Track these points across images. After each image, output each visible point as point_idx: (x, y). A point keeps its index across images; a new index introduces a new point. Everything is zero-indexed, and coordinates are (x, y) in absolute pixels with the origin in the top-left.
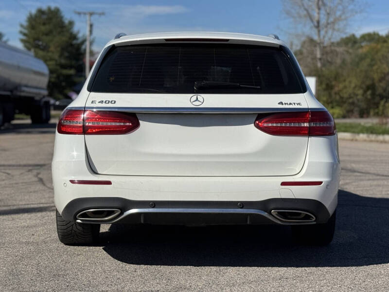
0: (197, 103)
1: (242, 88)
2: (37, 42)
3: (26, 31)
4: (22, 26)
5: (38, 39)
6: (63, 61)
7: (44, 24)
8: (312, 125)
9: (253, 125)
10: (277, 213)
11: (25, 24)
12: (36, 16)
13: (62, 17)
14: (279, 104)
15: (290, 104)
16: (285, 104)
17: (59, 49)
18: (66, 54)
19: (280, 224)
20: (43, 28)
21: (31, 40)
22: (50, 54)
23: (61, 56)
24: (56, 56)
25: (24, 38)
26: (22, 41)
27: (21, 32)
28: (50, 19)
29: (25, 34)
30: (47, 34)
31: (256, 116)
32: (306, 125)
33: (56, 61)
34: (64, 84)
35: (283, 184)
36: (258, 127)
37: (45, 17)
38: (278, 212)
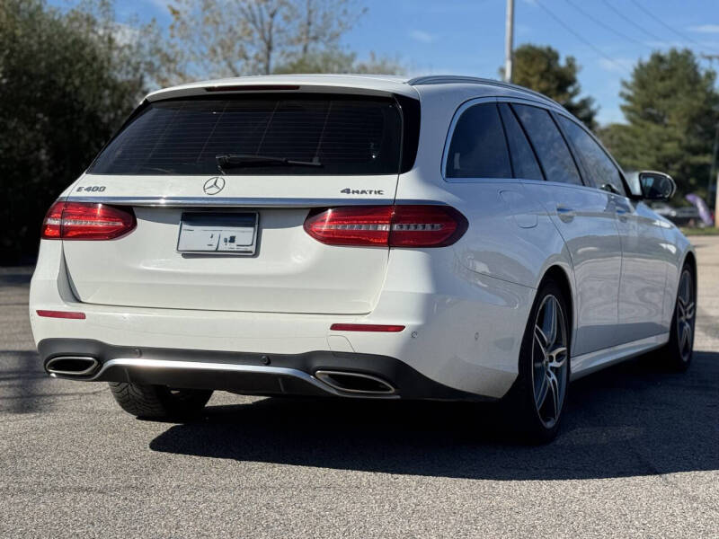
0: (214, 190)
1: (292, 165)
2: (650, 110)
3: (630, 93)
4: (624, 84)
5: (651, 105)
6: (695, 142)
7: (662, 79)
8: (396, 227)
9: (302, 227)
10: (327, 376)
11: (630, 79)
12: (649, 67)
13: (695, 67)
14: (342, 192)
15: (363, 192)
16: (353, 192)
17: (685, 120)
18: (700, 129)
19: (337, 397)
20: (660, 86)
21: (639, 108)
22: (670, 130)
23: (688, 132)
24: (680, 133)
25: (628, 104)
26: (624, 108)
27: (622, 95)
28: (672, 70)
29: (628, 98)
30: (666, 96)
31: (308, 212)
32: (385, 228)
33: (680, 141)
34: (692, 181)
35: (335, 327)
36: (308, 230)
37: (665, 66)
38: (330, 375)
